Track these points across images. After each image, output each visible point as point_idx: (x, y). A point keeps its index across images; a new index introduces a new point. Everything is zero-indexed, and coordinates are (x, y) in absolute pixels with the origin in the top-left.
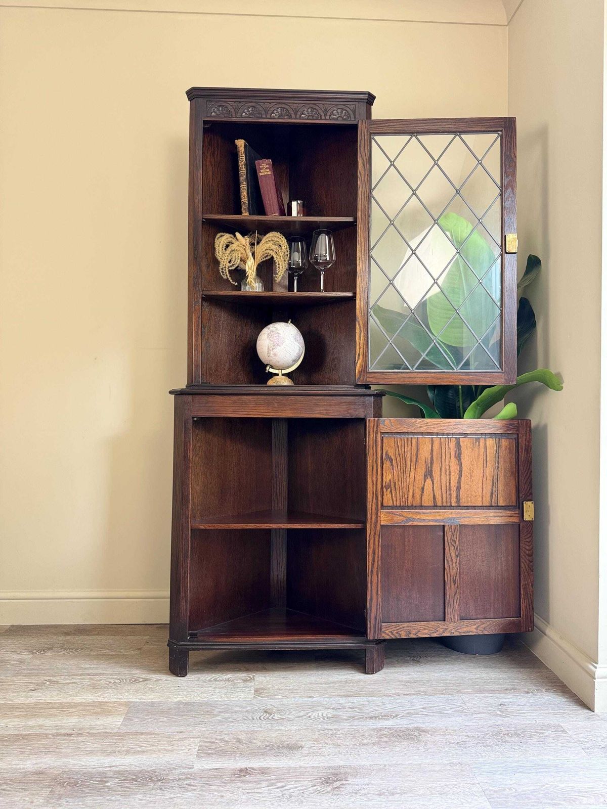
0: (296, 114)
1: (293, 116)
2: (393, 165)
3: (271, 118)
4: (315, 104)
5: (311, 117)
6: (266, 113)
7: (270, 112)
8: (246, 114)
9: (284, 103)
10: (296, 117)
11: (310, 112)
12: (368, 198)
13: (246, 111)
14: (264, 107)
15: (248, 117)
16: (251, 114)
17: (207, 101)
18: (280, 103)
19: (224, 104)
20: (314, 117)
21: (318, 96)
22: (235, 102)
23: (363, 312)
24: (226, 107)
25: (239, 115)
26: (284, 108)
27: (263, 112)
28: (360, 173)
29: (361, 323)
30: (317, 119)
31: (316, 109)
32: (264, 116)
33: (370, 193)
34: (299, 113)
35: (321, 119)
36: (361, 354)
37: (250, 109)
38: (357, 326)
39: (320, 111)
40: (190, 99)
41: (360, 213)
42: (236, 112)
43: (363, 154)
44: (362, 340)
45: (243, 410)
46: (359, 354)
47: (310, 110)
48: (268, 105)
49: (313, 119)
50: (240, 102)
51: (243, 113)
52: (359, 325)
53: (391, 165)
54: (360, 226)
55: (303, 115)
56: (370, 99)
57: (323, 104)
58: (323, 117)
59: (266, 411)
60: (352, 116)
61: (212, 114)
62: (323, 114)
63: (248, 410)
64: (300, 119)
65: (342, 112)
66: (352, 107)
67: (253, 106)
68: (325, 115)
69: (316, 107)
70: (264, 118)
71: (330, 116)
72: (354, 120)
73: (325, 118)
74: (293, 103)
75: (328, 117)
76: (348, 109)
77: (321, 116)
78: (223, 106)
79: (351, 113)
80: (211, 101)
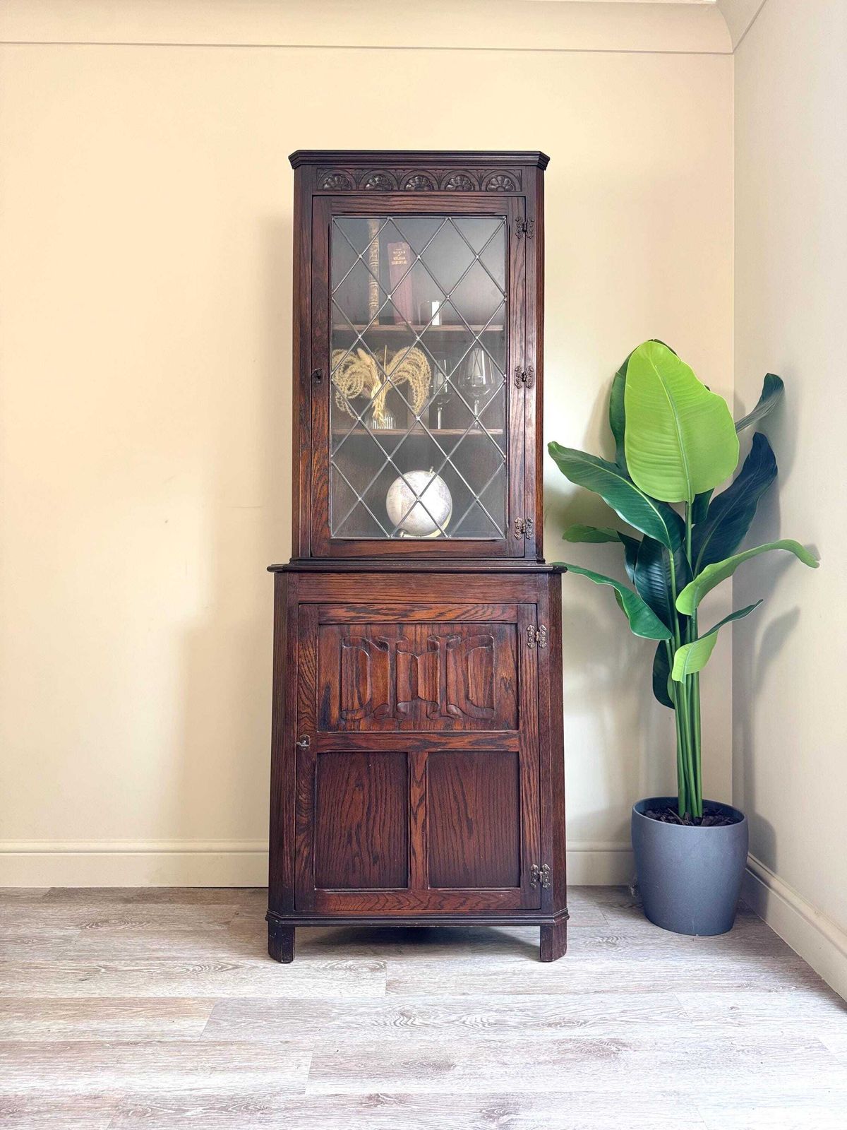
0: (440, 184)
1: (436, 187)
3: (405, 191)
5: (460, 188)
6: (399, 184)
7: (404, 182)
8: (371, 185)
9: (423, 170)
10: (439, 188)
11: (459, 181)
13: (371, 181)
14: (395, 175)
15: (373, 190)
16: (378, 185)
17: (318, 168)
18: (417, 170)
19: (341, 172)
20: (465, 188)
21: (471, 159)
22: (355, 169)
24: (344, 177)
25: (361, 187)
26: (423, 176)
27: (395, 183)
30: (470, 190)
31: (467, 177)
32: (396, 188)
34: (444, 183)
35: (474, 191)
37: (376, 179)
39: (473, 180)
40: (294, 167)
42: (358, 183)
47: (459, 178)
48: (400, 173)
49: (464, 191)
50: (363, 169)
51: (366, 185)
55: (449, 186)
56: (542, 161)
57: (477, 170)
58: (477, 188)
59: (401, 594)
60: (517, 185)
61: (324, 185)
62: (476, 183)
63: (375, 593)
64: (445, 190)
65: (503, 181)
66: (517, 173)
67: (380, 175)
68: (480, 185)
69: (468, 175)
70: (396, 191)
71: (487, 186)
72: (521, 190)
73: (480, 188)
74: (436, 170)
75: (483, 188)
76: (511, 176)
77: (474, 185)
78: (340, 175)
79: (516, 181)
80: (323, 169)
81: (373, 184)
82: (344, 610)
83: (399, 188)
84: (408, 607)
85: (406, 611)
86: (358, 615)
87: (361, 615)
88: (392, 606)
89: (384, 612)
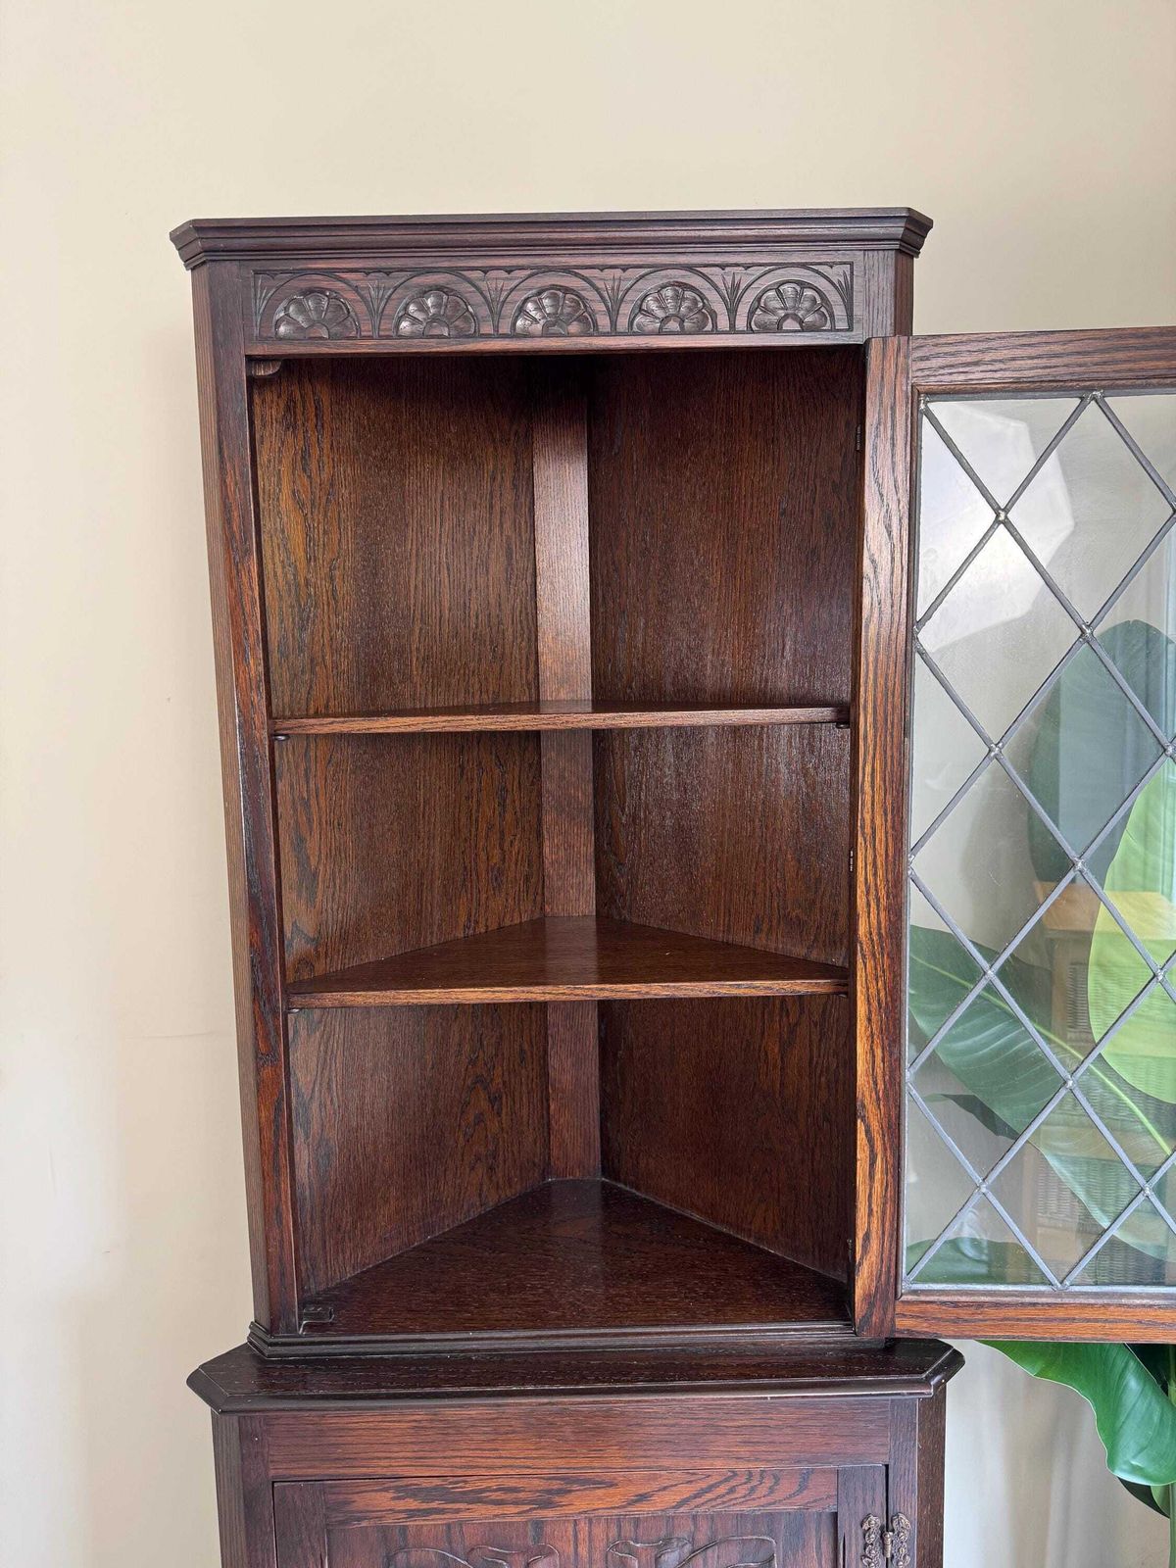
0: (613, 314)
1: (604, 322)
2: (1007, 524)
3: (514, 335)
4: (690, 268)
5: (673, 325)
6: (496, 315)
7: (510, 310)
8: (414, 321)
9: (567, 270)
10: (613, 324)
11: (670, 303)
12: (901, 660)
13: (412, 308)
14: (483, 285)
15: (423, 335)
16: (434, 319)
17: (256, 273)
18: (548, 269)
19: (324, 283)
20: (687, 324)
21: (703, 234)
22: (367, 272)
23: (881, 1086)
24: (335, 296)
25: (386, 326)
26: (567, 290)
27: (484, 311)
28: (873, 561)
29: (875, 1125)
30: (699, 331)
31: (692, 289)
32: (487, 329)
33: (911, 637)
34: (626, 309)
35: (715, 331)
36: (874, 1235)
37: (429, 302)
38: (861, 1136)
39: (712, 296)
40: (192, 262)
41: (870, 719)
42: (377, 314)
43: (888, 484)
44: (877, 1184)
45: (451, 1453)
46: (867, 1237)
47: (669, 292)
48: (497, 282)
49: (683, 332)
50: (388, 272)
51: (400, 319)
52: (868, 1132)
53: (997, 522)
54: (868, 769)
55: (639, 319)
57: (722, 266)
58: (723, 323)
59: (534, 1454)
60: (839, 311)
61: (277, 326)
62: (720, 308)
63: (467, 1453)
64: (630, 332)
65: (798, 297)
66: (837, 274)
67: (440, 288)
68: (732, 312)
69: (696, 281)
70: (488, 336)
71: (751, 313)
72: (850, 329)
73: (732, 325)
74: (602, 268)
75: (741, 323)
76: (822, 284)
77: (714, 315)
78: (322, 291)
79: (834, 297)
80: (272, 274)
81: (420, 316)
82: (390, 1495)
83: (496, 328)
84: (556, 1485)
85: (549, 1492)
86: (425, 1506)
87: (434, 1505)
88: (512, 1483)
89: (494, 1496)
